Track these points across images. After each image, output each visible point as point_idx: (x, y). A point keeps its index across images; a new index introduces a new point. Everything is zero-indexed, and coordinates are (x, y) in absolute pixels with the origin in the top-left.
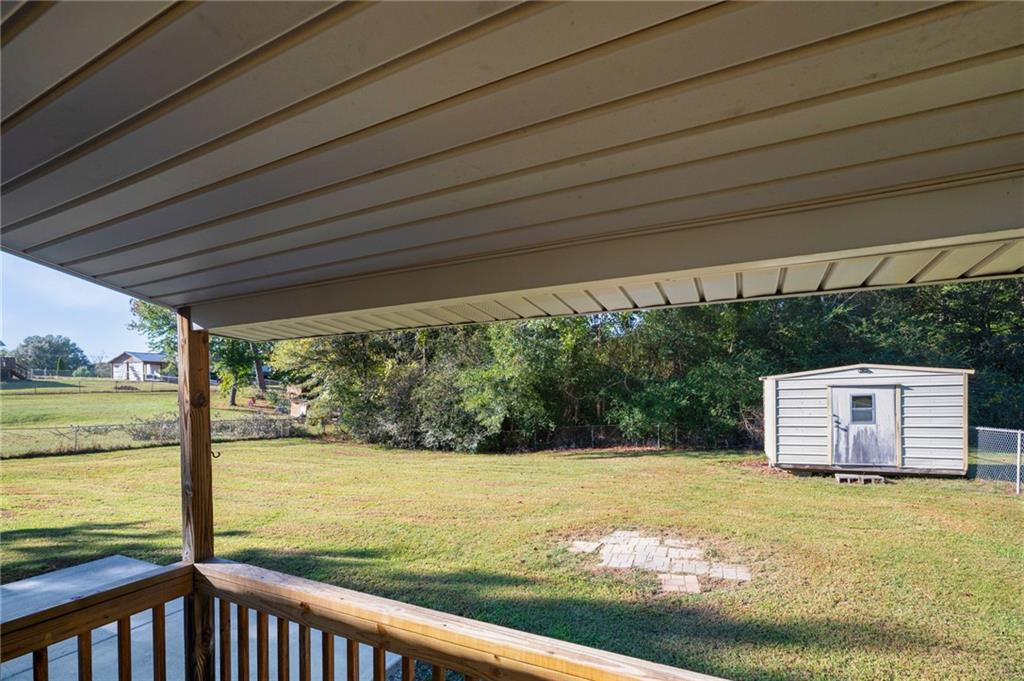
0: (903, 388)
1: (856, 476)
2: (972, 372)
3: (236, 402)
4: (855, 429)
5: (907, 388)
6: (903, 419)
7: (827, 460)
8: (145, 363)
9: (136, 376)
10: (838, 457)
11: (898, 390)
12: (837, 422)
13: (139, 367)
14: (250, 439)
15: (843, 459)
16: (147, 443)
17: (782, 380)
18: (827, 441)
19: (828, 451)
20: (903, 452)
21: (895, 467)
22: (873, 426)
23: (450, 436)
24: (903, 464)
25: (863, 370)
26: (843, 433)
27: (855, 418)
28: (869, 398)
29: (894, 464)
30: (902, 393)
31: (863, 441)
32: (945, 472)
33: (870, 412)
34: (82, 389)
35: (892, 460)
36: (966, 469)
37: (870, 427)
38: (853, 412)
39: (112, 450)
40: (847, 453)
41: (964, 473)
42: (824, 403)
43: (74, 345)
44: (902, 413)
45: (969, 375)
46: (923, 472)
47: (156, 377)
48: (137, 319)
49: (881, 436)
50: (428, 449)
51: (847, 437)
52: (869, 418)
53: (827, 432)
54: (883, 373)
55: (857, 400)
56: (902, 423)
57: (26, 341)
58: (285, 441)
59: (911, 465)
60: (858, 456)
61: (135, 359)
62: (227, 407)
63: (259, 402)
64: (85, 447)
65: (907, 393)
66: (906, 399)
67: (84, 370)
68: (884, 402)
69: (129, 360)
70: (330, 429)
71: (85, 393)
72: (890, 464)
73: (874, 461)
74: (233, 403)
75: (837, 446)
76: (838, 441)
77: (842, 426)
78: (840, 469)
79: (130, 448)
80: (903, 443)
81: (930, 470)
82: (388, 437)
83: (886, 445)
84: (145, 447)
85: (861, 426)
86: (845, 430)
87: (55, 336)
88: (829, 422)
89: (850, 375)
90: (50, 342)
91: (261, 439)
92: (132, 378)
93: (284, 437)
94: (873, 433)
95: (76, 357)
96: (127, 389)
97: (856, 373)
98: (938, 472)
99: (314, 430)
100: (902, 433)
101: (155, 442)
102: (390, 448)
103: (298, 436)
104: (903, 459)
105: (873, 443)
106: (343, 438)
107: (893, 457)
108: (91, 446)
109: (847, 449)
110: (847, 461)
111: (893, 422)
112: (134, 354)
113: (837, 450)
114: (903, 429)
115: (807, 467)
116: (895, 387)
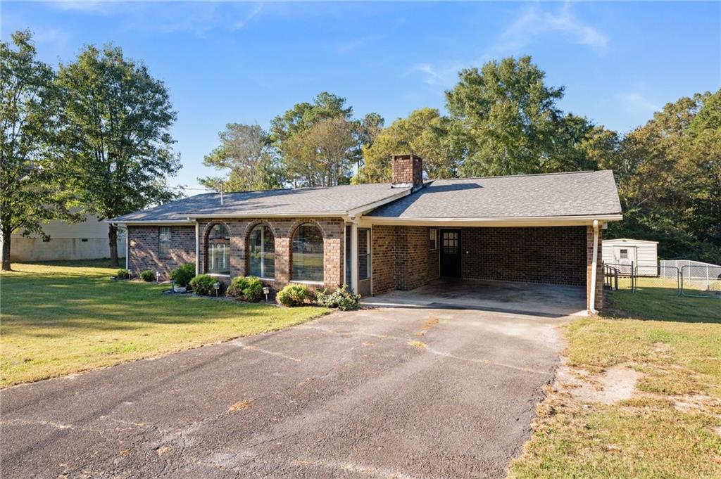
0: (637, 247)
1: (621, 276)
4: (621, 260)
12: (615, 258)
25: (624, 241)
26: (618, 262)
27: (621, 257)
28: (626, 250)
30: (637, 249)
32: (650, 275)
33: (626, 255)
36: (656, 274)
37: (627, 259)
38: (621, 255)
42: (611, 252)
44: (637, 255)
45: (657, 244)
46: (643, 275)
52: (626, 257)
53: (612, 261)
54: (630, 242)
55: (622, 251)
56: (637, 259)
66: (638, 251)
68: (631, 252)
77: (617, 259)
85: (624, 260)
88: (612, 258)
89: (620, 242)
94: (627, 262)
97: (622, 242)
98: (648, 275)
111: (634, 258)
116: (634, 247)
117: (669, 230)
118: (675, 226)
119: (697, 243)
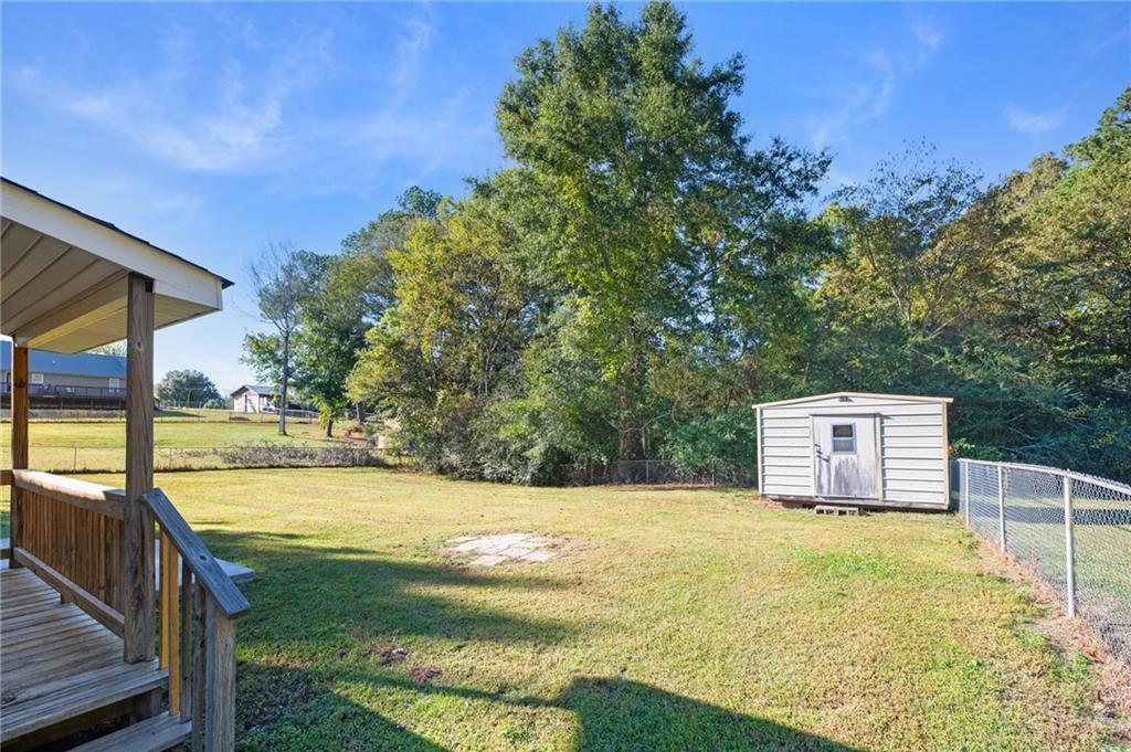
0: (883, 417)
1: (833, 508)
2: (951, 400)
3: (333, 434)
4: (836, 459)
5: (887, 417)
6: (883, 450)
7: (810, 492)
8: (261, 396)
9: (253, 408)
10: (820, 488)
11: (878, 419)
12: (819, 452)
13: (255, 399)
14: (327, 466)
15: (825, 490)
16: (232, 466)
17: (767, 408)
18: (810, 472)
19: (811, 482)
20: (884, 485)
21: (877, 499)
22: (854, 457)
23: (506, 467)
24: (884, 497)
25: (843, 399)
26: (824, 463)
27: (836, 449)
28: (850, 427)
29: (874, 496)
30: (882, 422)
31: (844, 472)
32: (926, 506)
33: (851, 442)
34: (201, 419)
35: (874, 493)
36: (947, 502)
37: (851, 457)
38: (834, 442)
39: (201, 470)
40: (829, 485)
41: (945, 508)
42: (806, 432)
43: (207, 379)
44: (882, 443)
45: (948, 404)
46: (904, 505)
47: (270, 410)
48: (247, 355)
49: (862, 467)
50: (488, 480)
51: (829, 469)
52: (850, 448)
53: (809, 462)
54: (863, 402)
55: (838, 431)
56: (883, 454)
57: (168, 375)
58: (360, 469)
59: (894, 498)
60: (840, 488)
61: (251, 391)
62: (323, 438)
63: (357, 435)
64: (178, 466)
65: (886, 422)
66: (886, 429)
67: (213, 403)
68: (864, 431)
69: (247, 393)
70: (405, 460)
71: (203, 422)
72: (871, 496)
73: (856, 493)
74: (329, 435)
75: (819, 477)
76: (820, 472)
77: (824, 456)
78: (824, 500)
79: (216, 469)
80: (884, 474)
81: (911, 503)
82: (454, 469)
83: (866, 476)
84: (230, 469)
85: (842, 457)
86: (827, 461)
87: (191, 371)
88: (811, 452)
89: (831, 403)
90: (187, 376)
91: (337, 466)
92: (250, 410)
93: (360, 465)
94: (853, 464)
95: (209, 390)
96: (241, 420)
97: (836, 402)
98: (921, 506)
99: (391, 460)
100: (883, 464)
101: (240, 465)
102: (455, 480)
103: (374, 466)
104: (884, 492)
105: (855, 472)
106: (417, 469)
107: (874, 491)
108: (183, 466)
109: (829, 480)
110: (829, 492)
111: (873, 453)
112: (252, 387)
113: (819, 481)
114: (883, 460)
115: (792, 498)
116: (874, 416)
117: (1009, 382)
118: (1024, 370)
119: (1083, 409)
